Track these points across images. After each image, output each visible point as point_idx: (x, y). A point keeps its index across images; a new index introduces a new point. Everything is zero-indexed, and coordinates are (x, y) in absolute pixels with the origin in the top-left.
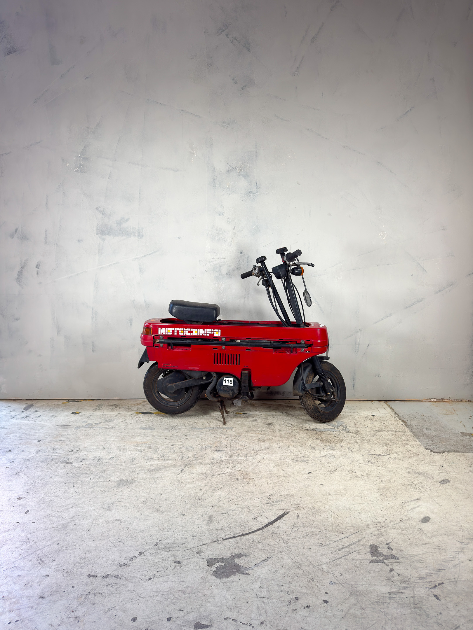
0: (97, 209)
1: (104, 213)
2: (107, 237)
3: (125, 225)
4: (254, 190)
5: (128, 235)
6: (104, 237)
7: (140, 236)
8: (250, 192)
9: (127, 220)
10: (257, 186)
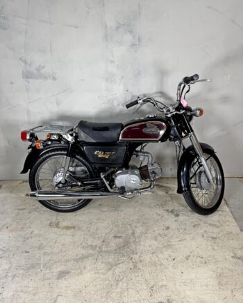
0: (20, 59)
1: (25, 62)
2: (30, 80)
3: (42, 71)
5: (46, 78)
7: (54, 79)
9: (44, 67)
10: (139, 40)
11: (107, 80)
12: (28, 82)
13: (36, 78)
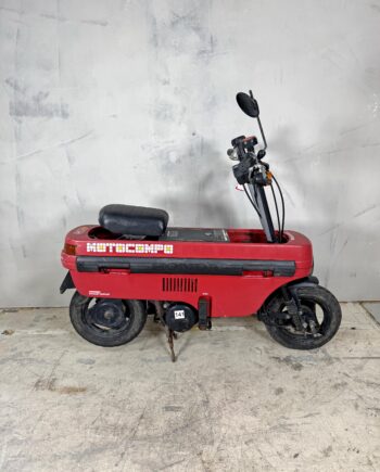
0: (7, 81)
4: (209, 48)
6: (20, 118)
7: (65, 115)
8: (204, 52)
9: (47, 95)
10: (212, 42)
13: (34, 114)
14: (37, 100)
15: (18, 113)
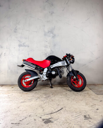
0: (19, 41)
5: (26, 46)
8: (53, 37)
9: (25, 43)
11: (45, 47)
12: (20, 48)
13: (23, 46)
14: (23, 44)
15: (20, 46)
